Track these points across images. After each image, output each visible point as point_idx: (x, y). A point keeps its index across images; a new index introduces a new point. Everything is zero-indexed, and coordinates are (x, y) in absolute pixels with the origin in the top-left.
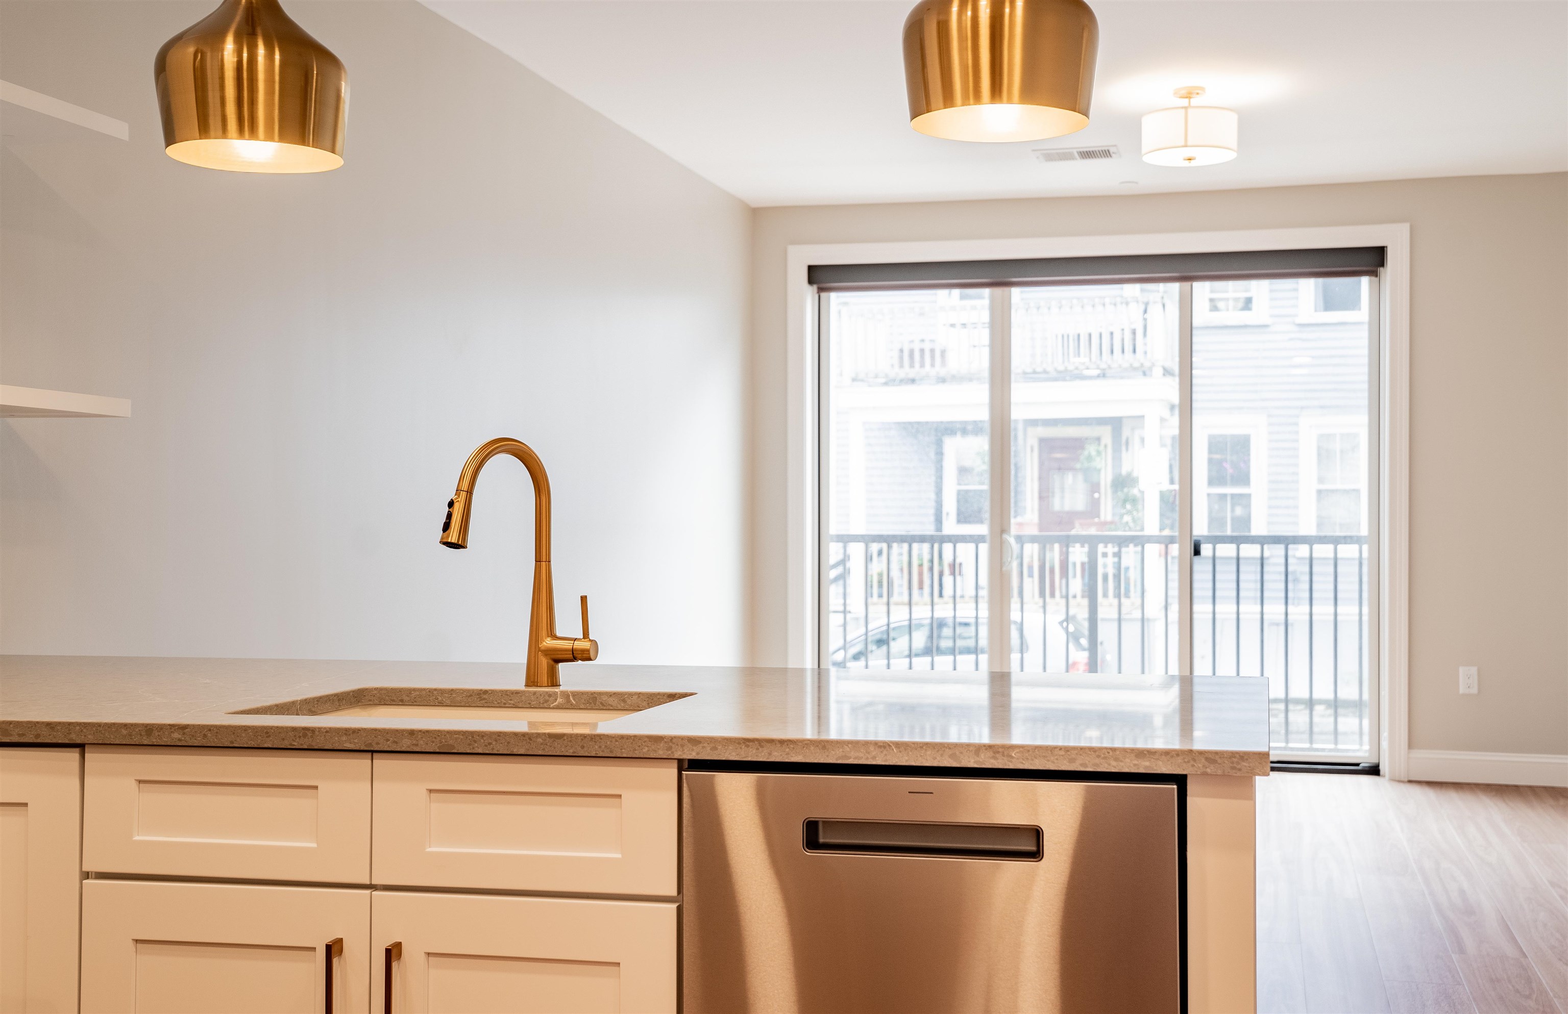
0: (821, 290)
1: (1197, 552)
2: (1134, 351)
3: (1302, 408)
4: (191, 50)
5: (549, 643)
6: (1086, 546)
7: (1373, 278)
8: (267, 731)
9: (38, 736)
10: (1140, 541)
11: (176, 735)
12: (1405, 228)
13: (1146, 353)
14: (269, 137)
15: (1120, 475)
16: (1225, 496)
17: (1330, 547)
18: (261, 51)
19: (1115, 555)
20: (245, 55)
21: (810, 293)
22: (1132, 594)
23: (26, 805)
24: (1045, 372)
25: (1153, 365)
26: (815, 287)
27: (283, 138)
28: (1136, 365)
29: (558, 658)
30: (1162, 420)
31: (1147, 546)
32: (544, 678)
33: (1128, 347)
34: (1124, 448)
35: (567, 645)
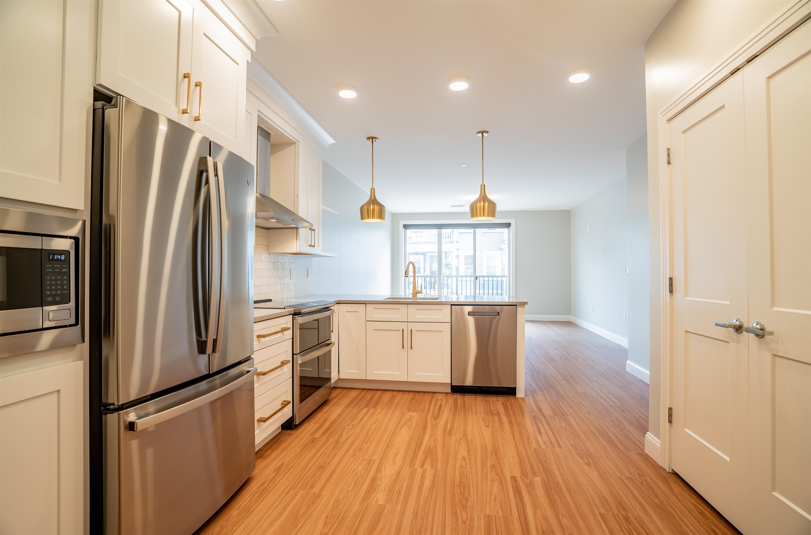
0: (405, 229)
1: (477, 279)
2: (451, 238)
3: (484, 249)
4: (367, 207)
5: (416, 291)
6: (450, 278)
7: (509, 229)
8: (393, 301)
9: (360, 302)
10: (452, 277)
11: (380, 302)
12: (514, 220)
13: (453, 238)
14: (376, 219)
15: (447, 263)
16: (468, 267)
17: (496, 278)
18: (376, 206)
19: (447, 280)
20: (374, 207)
21: (403, 229)
22: (450, 288)
23: (358, 312)
24: (432, 242)
25: (454, 241)
26: (404, 228)
27: (378, 219)
28: (451, 240)
29: (417, 293)
30: (456, 252)
31: (453, 278)
32: (415, 296)
33: (449, 237)
34: (447, 258)
35: (419, 291)
